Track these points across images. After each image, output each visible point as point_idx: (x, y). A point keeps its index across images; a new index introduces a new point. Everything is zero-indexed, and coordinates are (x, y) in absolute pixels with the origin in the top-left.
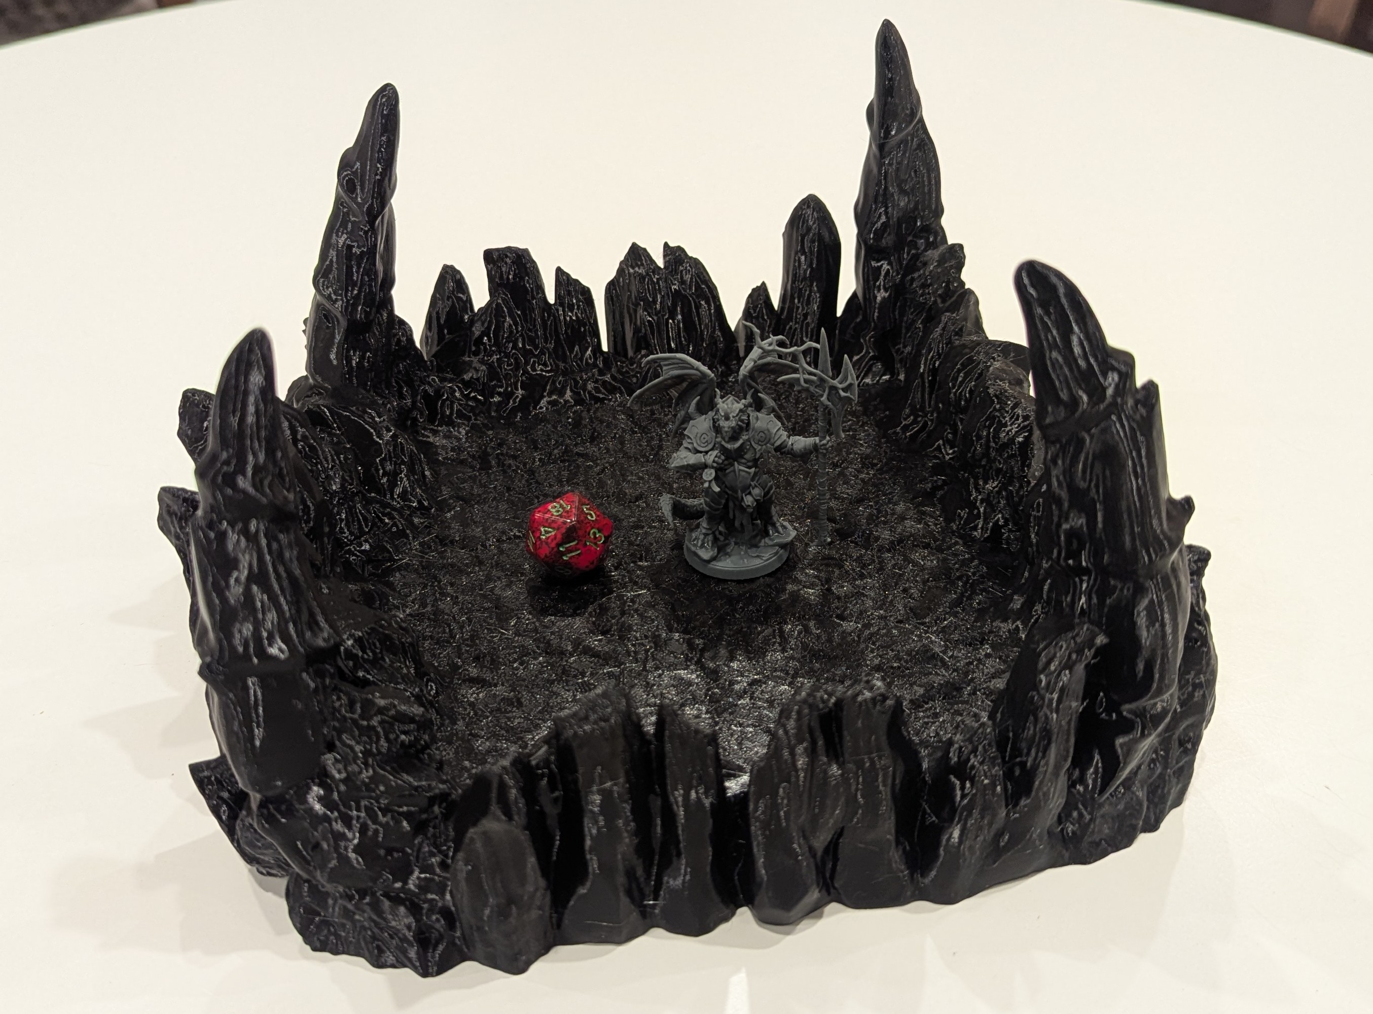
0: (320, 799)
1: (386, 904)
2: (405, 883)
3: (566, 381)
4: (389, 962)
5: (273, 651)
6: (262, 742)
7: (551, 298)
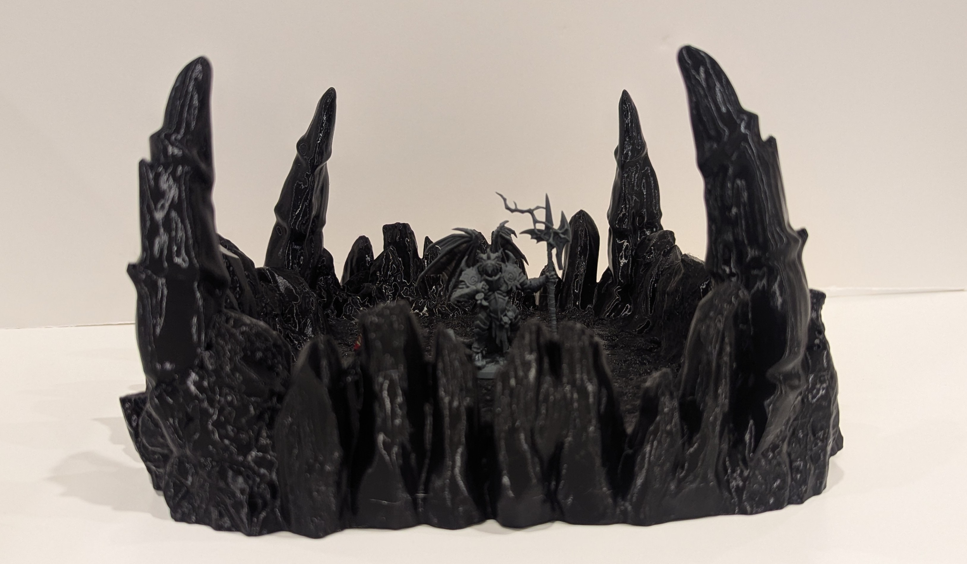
0: (195, 384)
1: (230, 473)
2: (245, 456)
3: (425, 302)
4: (226, 526)
5: (178, 260)
6: (162, 330)
7: (421, 255)
